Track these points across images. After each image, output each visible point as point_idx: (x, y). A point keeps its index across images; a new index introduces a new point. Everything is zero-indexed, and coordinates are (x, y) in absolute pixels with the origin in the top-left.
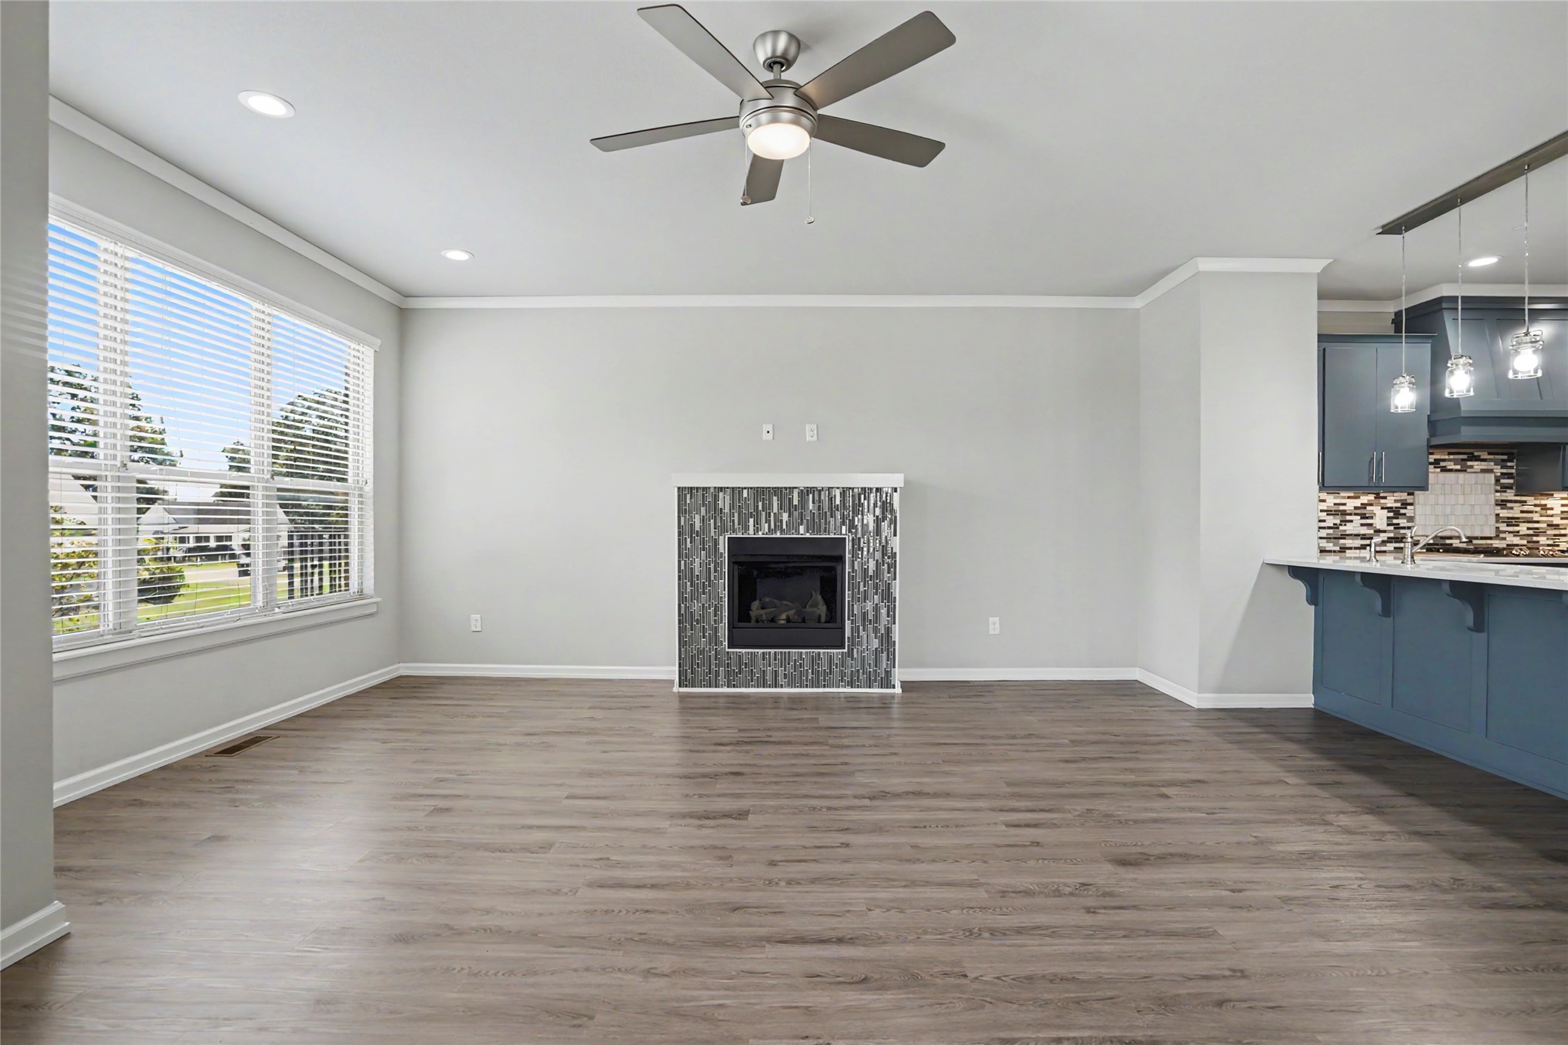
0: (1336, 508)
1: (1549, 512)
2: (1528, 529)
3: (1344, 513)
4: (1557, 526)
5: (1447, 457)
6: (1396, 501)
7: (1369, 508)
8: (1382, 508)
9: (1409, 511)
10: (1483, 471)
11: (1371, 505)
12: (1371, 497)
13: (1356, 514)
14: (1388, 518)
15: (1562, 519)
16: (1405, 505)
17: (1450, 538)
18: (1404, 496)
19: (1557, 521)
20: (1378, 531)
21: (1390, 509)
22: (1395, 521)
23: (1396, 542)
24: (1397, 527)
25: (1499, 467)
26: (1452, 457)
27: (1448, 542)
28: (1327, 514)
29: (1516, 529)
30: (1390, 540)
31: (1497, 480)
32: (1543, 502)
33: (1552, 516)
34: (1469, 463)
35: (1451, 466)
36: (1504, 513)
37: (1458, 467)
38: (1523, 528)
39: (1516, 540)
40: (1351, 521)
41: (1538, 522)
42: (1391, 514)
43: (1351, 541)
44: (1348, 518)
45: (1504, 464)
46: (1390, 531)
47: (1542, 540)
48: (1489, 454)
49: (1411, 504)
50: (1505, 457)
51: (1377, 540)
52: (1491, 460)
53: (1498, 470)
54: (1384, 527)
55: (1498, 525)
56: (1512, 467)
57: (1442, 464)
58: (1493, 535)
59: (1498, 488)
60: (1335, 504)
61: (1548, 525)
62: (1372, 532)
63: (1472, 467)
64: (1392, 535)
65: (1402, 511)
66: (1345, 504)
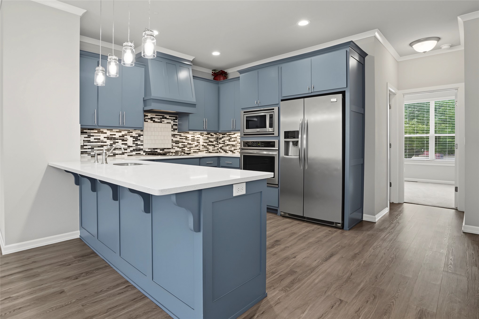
0: (111, 136)
1: (188, 139)
2: (182, 145)
3: (115, 139)
4: (190, 144)
5: (155, 117)
6: (136, 134)
7: (125, 137)
8: (131, 137)
9: (141, 138)
10: (167, 123)
11: (126, 135)
12: (126, 132)
13: (120, 139)
14: (133, 141)
15: (192, 141)
16: (140, 135)
17: (157, 149)
18: (139, 132)
19: (190, 142)
20: (129, 147)
21: (134, 137)
22: (136, 142)
23: (136, 151)
24: (137, 145)
25: (173, 122)
26: (157, 117)
27: (156, 150)
28: (107, 139)
29: (178, 145)
30: (134, 150)
31: (172, 127)
32: (186, 135)
33: (189, 140)
34: (163, 120)
35: (156, 120)
36: (175, 139)
37: (159, 121)
38: (180, 145)
39: (178, 149)
40: (118, 142)
41: (184, 142)
42: (134, 139)
43: (118, 151)
44: (117, 141)
45: (174, 120)
46: (134, 147)
47: (186, 149)
48: (170, 116)
49: (142, 135)
50: (175, 118)
51: (129, 150)
52: (170, 119)
53: (172, 123)
54: (131, 145)
55: (173, 144)
56: (176, 122)
57: (153, 119)
58: (171, 147)
59: (172, 130)
60: (110, 135)
61: (188, 144)
62: (127, 147)
63: (164, 121)
64: (135, 148)
65: (139, 138)
66: (115, 135)
